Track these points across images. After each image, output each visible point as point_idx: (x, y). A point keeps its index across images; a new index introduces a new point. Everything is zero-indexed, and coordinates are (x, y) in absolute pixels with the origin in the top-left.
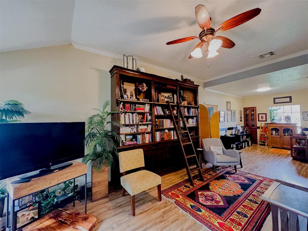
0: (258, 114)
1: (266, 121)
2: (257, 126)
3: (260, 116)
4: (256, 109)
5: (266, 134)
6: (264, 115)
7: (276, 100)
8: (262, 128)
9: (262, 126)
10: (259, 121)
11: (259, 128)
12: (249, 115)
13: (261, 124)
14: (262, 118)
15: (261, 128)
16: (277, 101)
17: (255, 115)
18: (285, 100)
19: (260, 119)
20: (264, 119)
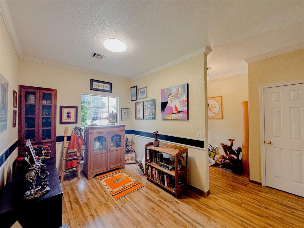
0: (61, 107)
1: (76, 122)
2: (57, 135)
3: (65, 111)
4: (56, 93)
5: (80, 152)
6: (73, 111)
7: (94, 83)
8: (69, 138)
9: (69, 134)
10: (61, 123)
11: (61, 139)
12: (36, 107)
13: (66, 129)
14: (68, 116)
15: (65, 138)
16: (96, 85)
17: (53, 108)
18: (104, 86)
19: (65, 119)
20: (73, 119)
